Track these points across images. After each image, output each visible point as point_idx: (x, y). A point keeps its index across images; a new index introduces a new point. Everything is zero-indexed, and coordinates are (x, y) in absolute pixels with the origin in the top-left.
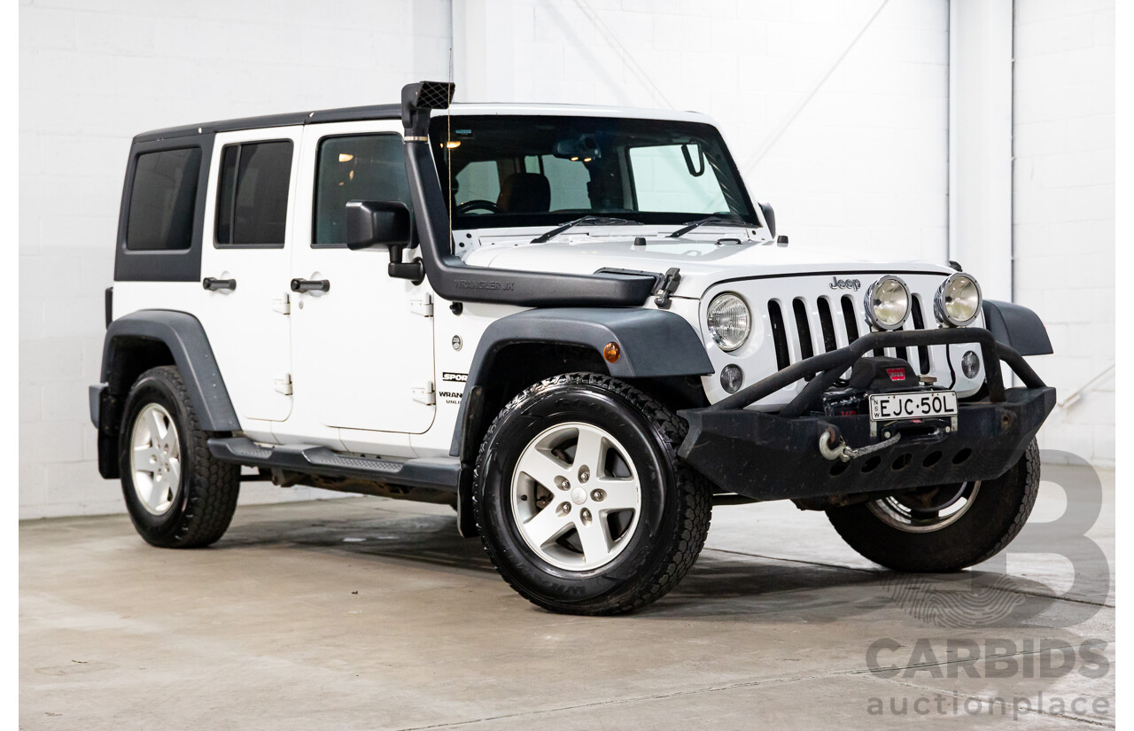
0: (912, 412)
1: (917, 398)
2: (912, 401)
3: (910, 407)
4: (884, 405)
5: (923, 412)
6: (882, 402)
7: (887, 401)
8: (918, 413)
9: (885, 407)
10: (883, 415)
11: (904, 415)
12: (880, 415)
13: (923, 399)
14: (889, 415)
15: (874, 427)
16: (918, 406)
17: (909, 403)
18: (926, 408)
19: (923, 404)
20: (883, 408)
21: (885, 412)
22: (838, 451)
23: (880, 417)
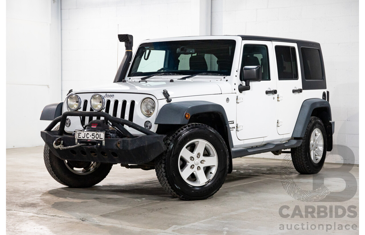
0: (88, 138)
1: (91, 133)
2: (89, 134)
3: (88, 136)
4: (79, 134)
5: (92, 138)
6: (79, 133)
7: (81, 133)
8: (90, 138)
9: (80, 135)
10: (79, 137)
11: (86, 138)
13: (93, 134)
14: (81, 138)
15: (76, 141)
16: (91, 136)
17: (88, 134)
18: (93, 137)
19: (92, 135)
20: (79, 135)
21: (79, 136)
22: (59, 146)
23: (78, 138)
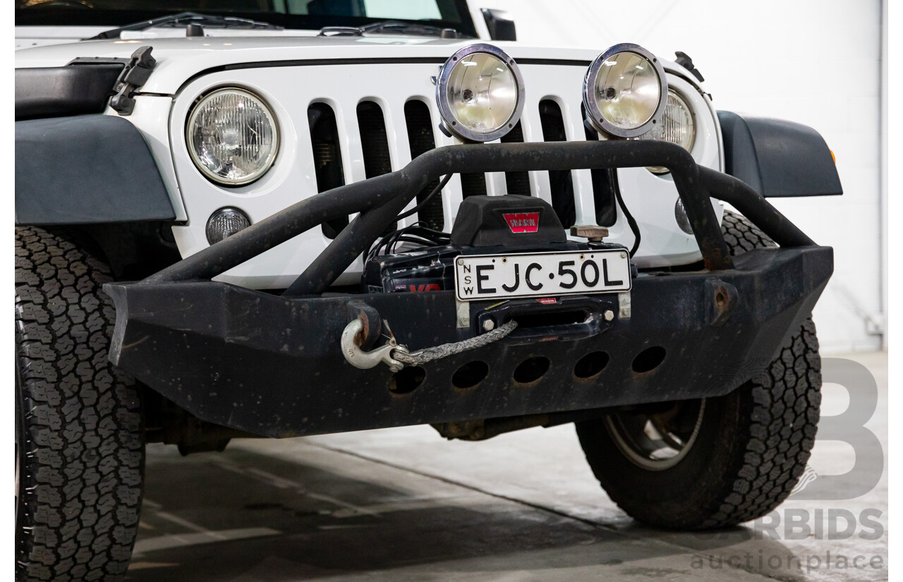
0: (540, 286)
1: (550, 262)
2: (539, 267)
3: (536, 277)
4: (483, 273)
5: (562, 285)
6: (479, 268)
7: (491, 267)
8: (552, 287)
9: (486, 278)
10: (481, 291)
11: (523, 290)
12: (475, 290)
13: (562, 264)
14: (493, 291)
15: (463, 312)
16: (552, 276)
17: (534, 271)
18: (568, 279)
19: (562, 272)
20: (480, 278)
21: (485, 285)
22: (381, 354)
23: (475, 294)
